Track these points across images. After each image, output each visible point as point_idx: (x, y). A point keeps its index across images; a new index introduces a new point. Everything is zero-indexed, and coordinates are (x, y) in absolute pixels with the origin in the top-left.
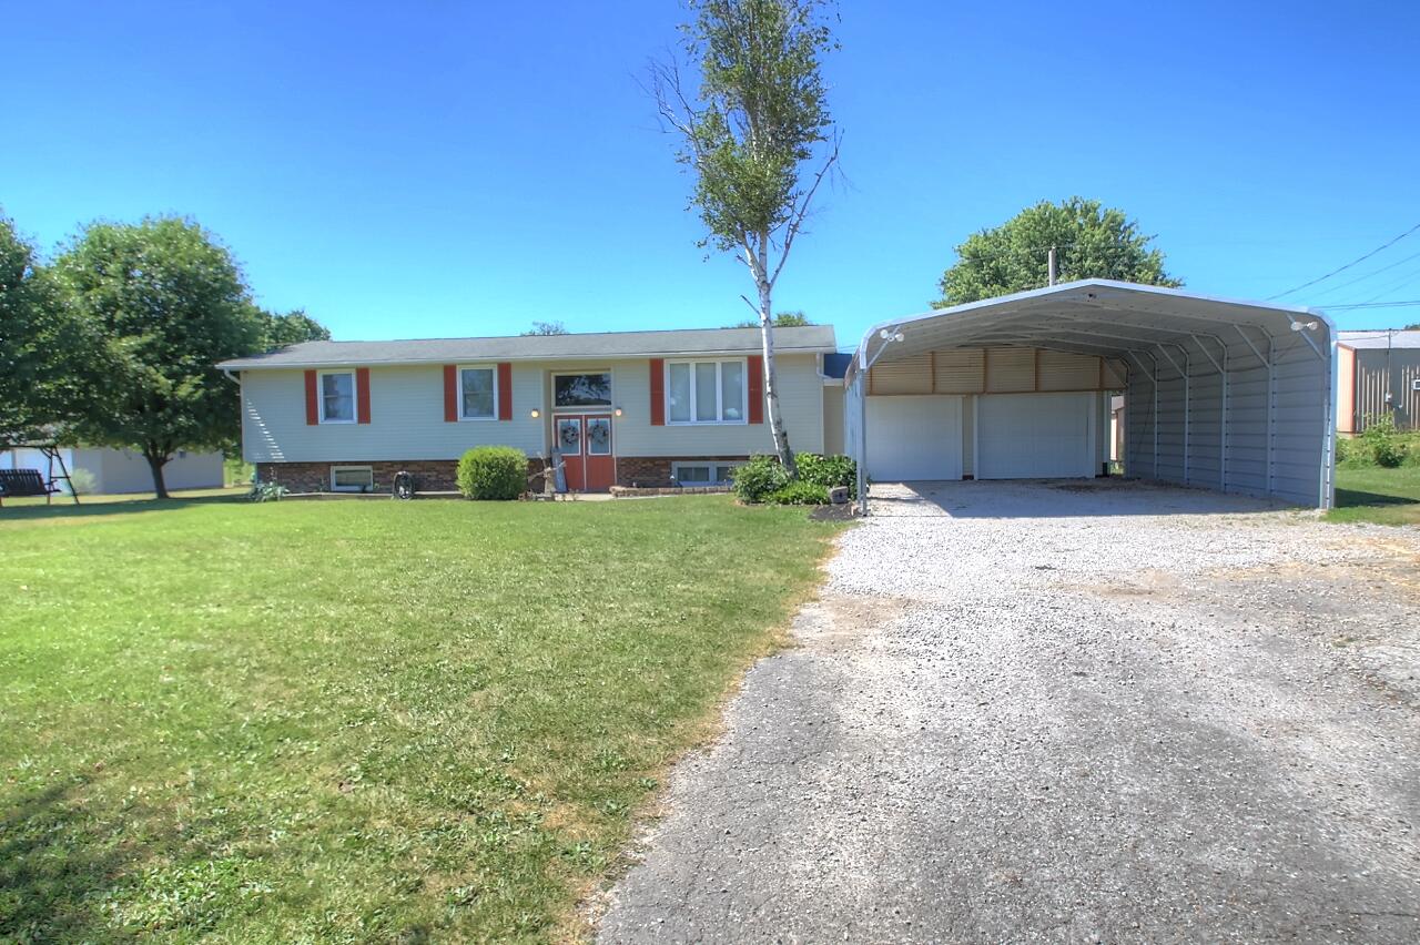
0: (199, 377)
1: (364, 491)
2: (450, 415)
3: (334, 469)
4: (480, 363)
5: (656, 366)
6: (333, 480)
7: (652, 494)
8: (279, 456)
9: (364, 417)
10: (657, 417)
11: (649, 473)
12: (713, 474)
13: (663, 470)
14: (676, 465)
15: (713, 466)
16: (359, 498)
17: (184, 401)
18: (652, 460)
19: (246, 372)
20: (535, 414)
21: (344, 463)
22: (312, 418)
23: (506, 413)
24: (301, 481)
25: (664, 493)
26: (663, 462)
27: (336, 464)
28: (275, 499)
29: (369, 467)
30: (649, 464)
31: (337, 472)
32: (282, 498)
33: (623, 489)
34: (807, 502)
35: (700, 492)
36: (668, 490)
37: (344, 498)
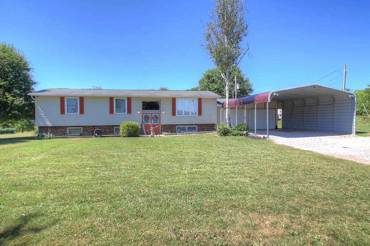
0: (22, 98)
1: (81, 135)
2: (112, 112)
3: (68, 128)
4: (118, 97)
5: (174, 100)
6: (68, 132)
7: (176, 135)
8: (49, 124)
9: (82, 112)
10: (174, 113)
11: (171, 129)
12: (187, 129)
13: (174, 128)
14: (177, 126)
15: (187, 127)
16: (80, 137)
17: (16, 106)
18: (171, 125)
19: (37, 97)
20: (139, 112)
21: (72, 127)
22: (63, 112)
23: (129, 111)
24: (56, 132)
25: (179, 134)
26: (174, 126)
27: (69, 127)
28: (50, 138)
29: (81, 128)
30: (170, 126)
31: (69, 129)
32: (53, 138)
33: (167, 133)
34: (240, 135)
35: (188, 134)
36: (180, 133)
37: (73, 138)
